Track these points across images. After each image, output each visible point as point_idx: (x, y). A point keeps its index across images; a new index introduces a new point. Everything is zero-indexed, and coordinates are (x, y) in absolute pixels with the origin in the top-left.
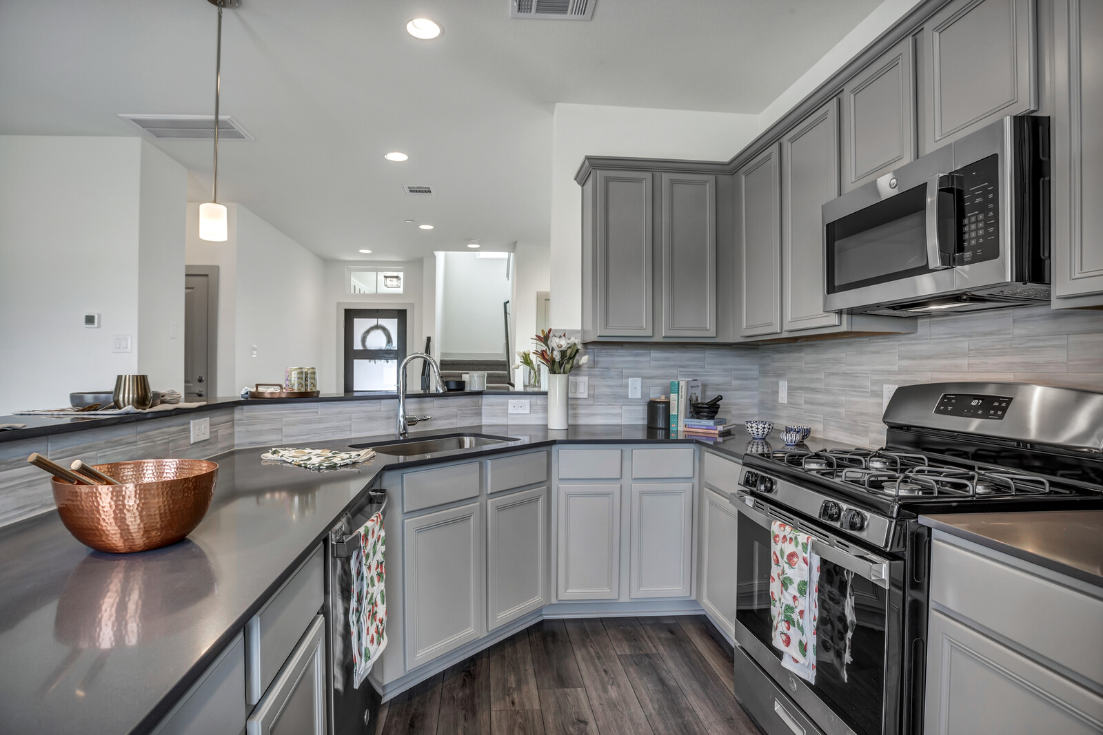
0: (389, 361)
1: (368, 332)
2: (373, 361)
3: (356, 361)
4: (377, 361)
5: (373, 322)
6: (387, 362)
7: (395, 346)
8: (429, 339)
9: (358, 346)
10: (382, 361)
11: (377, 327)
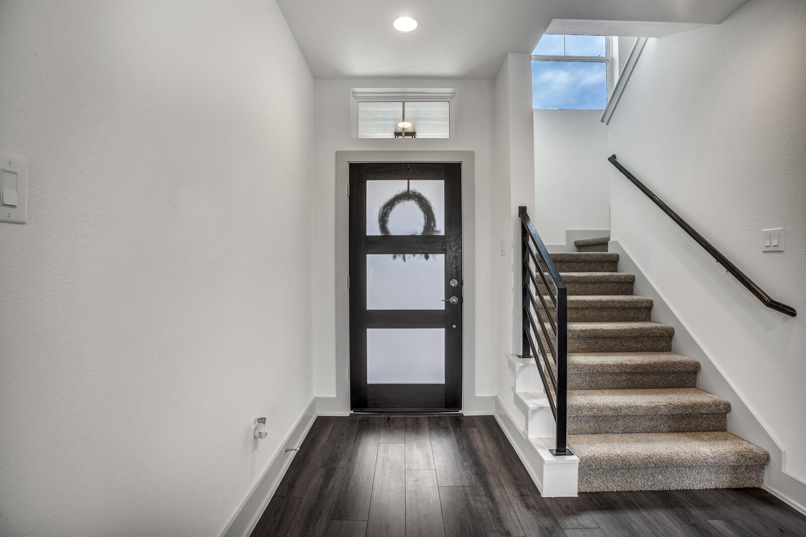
0: (430, 255)
1: (390, 205)
2: (399, 258)
3: (369, 257)
4: (407, 256)
5: (398, 186)
6: (427, 257)
7: (440, 227)
8: (523, 211)
9: (373, 229)
10: (418, 256)
11: (407, 195)
